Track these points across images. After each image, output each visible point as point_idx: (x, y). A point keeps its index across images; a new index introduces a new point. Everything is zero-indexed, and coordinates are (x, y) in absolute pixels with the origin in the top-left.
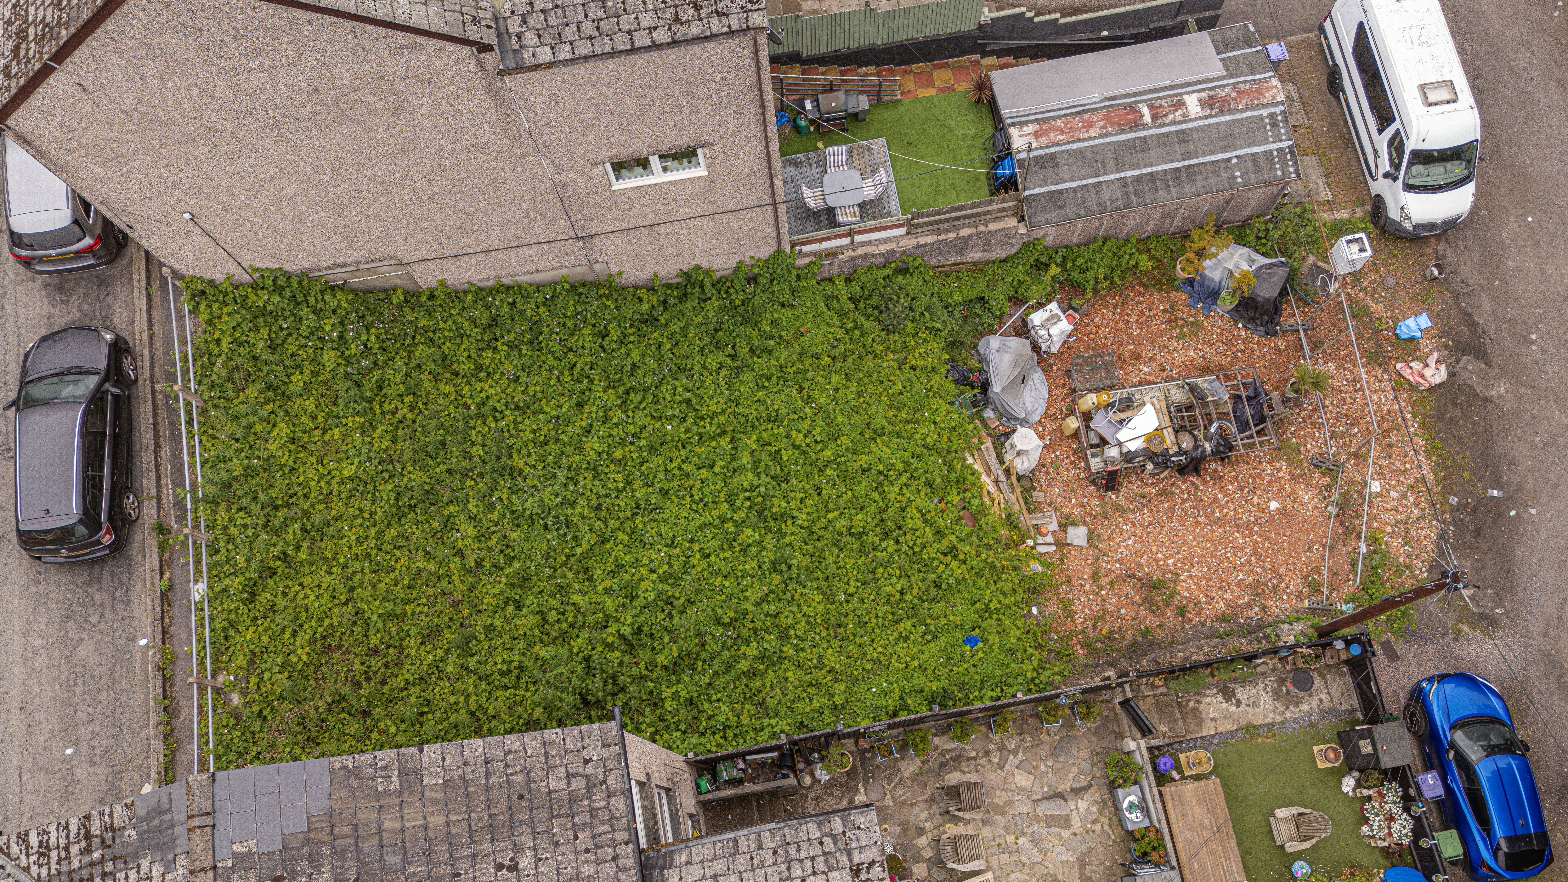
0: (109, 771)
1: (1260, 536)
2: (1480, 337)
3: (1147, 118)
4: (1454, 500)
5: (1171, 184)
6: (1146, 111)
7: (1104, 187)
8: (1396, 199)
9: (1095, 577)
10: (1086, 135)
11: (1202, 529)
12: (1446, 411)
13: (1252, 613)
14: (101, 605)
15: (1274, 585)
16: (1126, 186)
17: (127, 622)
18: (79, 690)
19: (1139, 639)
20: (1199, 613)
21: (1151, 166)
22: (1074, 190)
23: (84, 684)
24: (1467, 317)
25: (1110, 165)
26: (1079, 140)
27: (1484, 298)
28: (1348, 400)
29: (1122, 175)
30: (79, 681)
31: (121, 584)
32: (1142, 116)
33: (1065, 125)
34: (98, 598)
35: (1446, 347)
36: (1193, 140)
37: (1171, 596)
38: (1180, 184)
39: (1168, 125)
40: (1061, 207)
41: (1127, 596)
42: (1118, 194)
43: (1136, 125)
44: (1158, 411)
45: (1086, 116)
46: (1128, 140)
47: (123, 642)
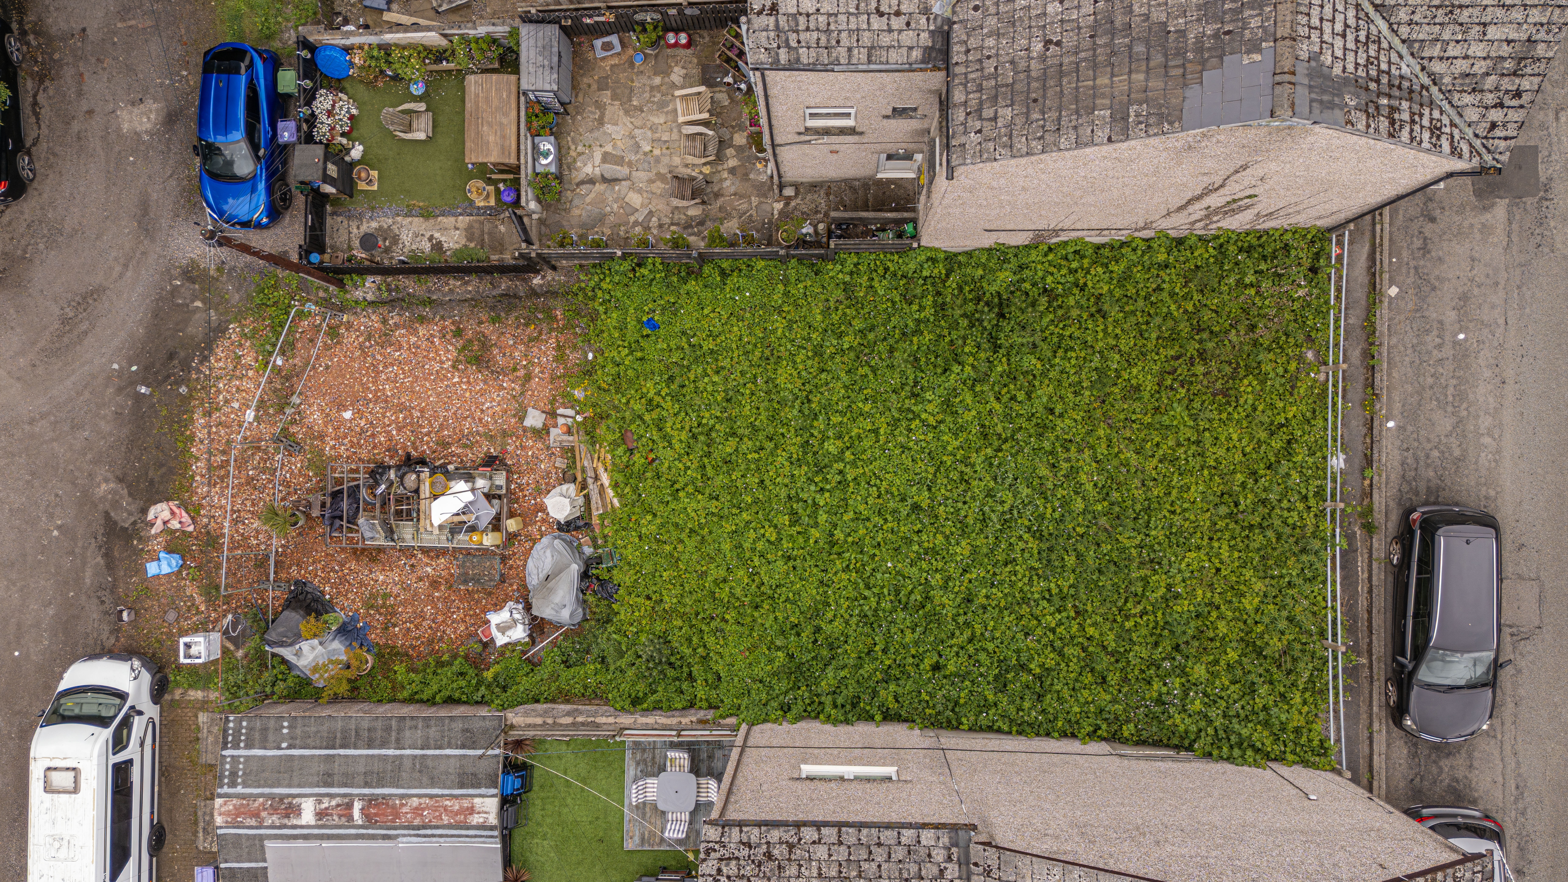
0: (1426, 314)
1: (368, 388)
2: (106, 543)
3: (357, 806)
4: (183, 390)
5: (353, 734)
6: (356, 813)
7: (419, 742)
8: (138, 689)
9: (528, 378)
10: (422, 800)
11: (419, 404)
12: (162, 476)
13: (396, 319)
14: (1428, 466)
15: (369, 341)
16: (398, 740)
17: (1405, 446)
18: (1451, 391)
19: (503, 314)
20: (444, 328)
21: (367, 756)
22: (449, 746)
23: (1446, 396)
24: (110, 565)
25: (407, 764)
26: (431, 797)
27: (88, 581)
28: (249, 503)
29: (398, 752)
30: (1450, 398)
31: (1409, 483)
32: (362, 809)
33: (441, 815)
34: (1431, 474)
35: (140, 539)
36: (318, 774)
37: (464, 348)
38: (344, 731)
39: (338, 795)
40: (467, 730)
41: (504, 355)
42: (408, 733)
43: (370, 801)
44: (429, 517)
45: (417, 822)
46: (383, 787)
47: (1410, 428)
